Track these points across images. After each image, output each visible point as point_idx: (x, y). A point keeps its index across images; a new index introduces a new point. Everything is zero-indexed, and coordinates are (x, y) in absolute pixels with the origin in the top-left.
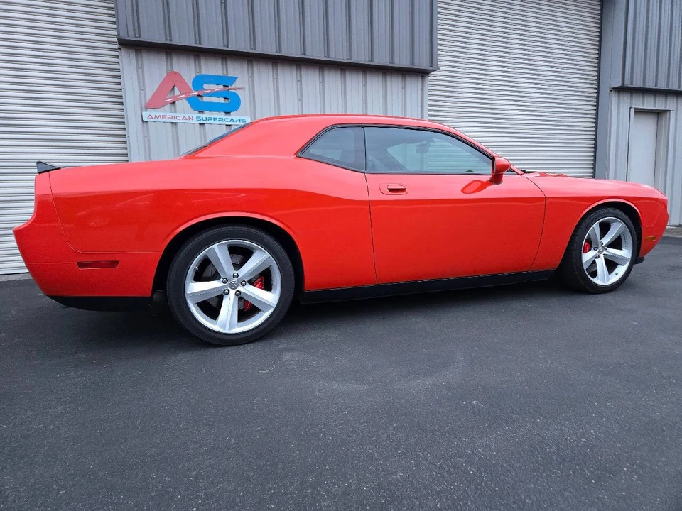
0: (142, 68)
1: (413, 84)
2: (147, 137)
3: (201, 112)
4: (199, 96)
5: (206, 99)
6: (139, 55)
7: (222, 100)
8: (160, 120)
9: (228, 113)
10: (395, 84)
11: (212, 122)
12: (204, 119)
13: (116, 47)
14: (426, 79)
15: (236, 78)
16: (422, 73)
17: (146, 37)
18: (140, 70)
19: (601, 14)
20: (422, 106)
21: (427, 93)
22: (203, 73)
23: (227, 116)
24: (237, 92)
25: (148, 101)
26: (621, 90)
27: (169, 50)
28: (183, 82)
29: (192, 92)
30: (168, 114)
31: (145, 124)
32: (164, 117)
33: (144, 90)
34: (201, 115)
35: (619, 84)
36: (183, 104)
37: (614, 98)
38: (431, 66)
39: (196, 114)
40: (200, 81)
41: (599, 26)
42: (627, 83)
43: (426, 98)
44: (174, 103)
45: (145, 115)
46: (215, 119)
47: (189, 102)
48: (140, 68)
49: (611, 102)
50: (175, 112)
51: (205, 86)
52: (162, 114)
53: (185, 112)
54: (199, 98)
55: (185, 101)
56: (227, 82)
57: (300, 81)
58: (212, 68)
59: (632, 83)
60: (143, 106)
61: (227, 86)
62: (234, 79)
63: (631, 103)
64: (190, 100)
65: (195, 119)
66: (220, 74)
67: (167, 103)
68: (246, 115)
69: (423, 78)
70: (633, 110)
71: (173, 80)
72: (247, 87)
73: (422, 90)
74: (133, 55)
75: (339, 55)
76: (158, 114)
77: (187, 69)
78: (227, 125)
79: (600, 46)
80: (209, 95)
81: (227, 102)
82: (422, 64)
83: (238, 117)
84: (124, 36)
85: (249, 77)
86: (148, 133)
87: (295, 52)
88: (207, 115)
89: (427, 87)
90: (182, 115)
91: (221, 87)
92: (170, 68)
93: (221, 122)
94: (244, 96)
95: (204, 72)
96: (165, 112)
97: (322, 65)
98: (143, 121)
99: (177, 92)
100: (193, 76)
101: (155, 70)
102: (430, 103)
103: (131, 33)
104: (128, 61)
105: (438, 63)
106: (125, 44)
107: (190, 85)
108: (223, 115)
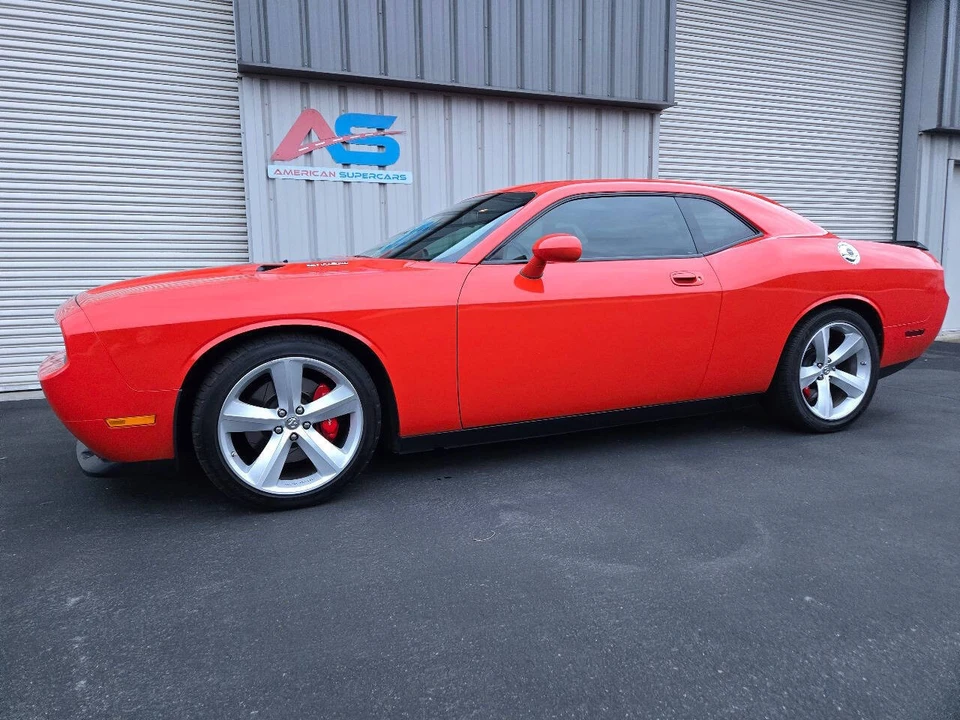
0: (269, 104)
1: (639, 126)
2: (272, 199)
3: (346, 165)
4: (344, 143)
5: (353, 148)
6: (266, 88)
7: (374, 149)
8: (291, 176)
9: (382, 167)
10: (613, 125)
11: (360, 179)
12: (351, 175)
13: (236, 75)
14: (657, 119)
15: (396, 117)
16: (651, 110)
17: (277, 62)
18: (266, 107)
19: (907, 25)
20: (650, 157)
21: (657, 137)
22: (350, 112)
23: (381, 172)
24: (395, 137)
25: (275, 150)
26: (936, 134)
27: (306, 79)
28: (324, 123)
29: (334, 138)
30: (301, 168)
31: (270, 182)
32: (296, 173)
33: (270, 134)
34: (346, 170)
35: (934, 126)
36: (322, 155)
37: (925, 145)
38: (666, 100)
39: (339, 169)
40: (346, 122)
41: (903, 41)
42: (946, 124)
43: (656, 144)
44: (311, 152)
45: (272, 169)
46: (364, 176)
47: (330, 151)
48: (266, 105)
49: (921, 151)
50: (312, 165)
51: (353, 130)
52: (293, 168)
53: (324, 167)
54: (345, 147)
55: (325, 149)
56: (382, 123)
57: (482, 121)
58: (362, 104)
59: (952, 124)
60: (269, 157)
61: (382, 130)
62: (392, 119)
63: (950, 151)
64: (331, 149)
65: (338, 175)
66: (374, 113)
67: (301, 153)
68: (406, 170)
69: (652, 116)
70: (952, 163)
71: (309, 122)
72: (409, 131)
73: (651, 133)
74: (257, 86)
75: (537, 86)
76: (288, 168)
77: (328, 106)
78: (380, 184)
79: (904, 70)
80: (359, 142)
81: (381, 151)
82: (652, 96)
83: (396, 173)
84: (247, 61)
85: (412, 117)
86: (275, 194)
87: (476, 82)
88: (353, 169)
89: (658, 130)
90: (320, 170)
91: (375, 130)
92: (305, 105)
93: (372, 180)
94: (404, 143)
95: (352, 110)
96: (298, 165)
97: (513, 99)
98: (268, 177)
99: (314, 137)
100: (337, 115)
101: (287, 105)
102: (661, 152)
103: (257, 58)
104: (250, 95)
105: (676, 95)
106: (248, 72)
107: (333, 128)
108: (375, 170)
